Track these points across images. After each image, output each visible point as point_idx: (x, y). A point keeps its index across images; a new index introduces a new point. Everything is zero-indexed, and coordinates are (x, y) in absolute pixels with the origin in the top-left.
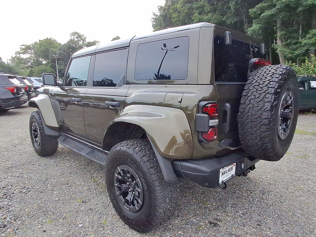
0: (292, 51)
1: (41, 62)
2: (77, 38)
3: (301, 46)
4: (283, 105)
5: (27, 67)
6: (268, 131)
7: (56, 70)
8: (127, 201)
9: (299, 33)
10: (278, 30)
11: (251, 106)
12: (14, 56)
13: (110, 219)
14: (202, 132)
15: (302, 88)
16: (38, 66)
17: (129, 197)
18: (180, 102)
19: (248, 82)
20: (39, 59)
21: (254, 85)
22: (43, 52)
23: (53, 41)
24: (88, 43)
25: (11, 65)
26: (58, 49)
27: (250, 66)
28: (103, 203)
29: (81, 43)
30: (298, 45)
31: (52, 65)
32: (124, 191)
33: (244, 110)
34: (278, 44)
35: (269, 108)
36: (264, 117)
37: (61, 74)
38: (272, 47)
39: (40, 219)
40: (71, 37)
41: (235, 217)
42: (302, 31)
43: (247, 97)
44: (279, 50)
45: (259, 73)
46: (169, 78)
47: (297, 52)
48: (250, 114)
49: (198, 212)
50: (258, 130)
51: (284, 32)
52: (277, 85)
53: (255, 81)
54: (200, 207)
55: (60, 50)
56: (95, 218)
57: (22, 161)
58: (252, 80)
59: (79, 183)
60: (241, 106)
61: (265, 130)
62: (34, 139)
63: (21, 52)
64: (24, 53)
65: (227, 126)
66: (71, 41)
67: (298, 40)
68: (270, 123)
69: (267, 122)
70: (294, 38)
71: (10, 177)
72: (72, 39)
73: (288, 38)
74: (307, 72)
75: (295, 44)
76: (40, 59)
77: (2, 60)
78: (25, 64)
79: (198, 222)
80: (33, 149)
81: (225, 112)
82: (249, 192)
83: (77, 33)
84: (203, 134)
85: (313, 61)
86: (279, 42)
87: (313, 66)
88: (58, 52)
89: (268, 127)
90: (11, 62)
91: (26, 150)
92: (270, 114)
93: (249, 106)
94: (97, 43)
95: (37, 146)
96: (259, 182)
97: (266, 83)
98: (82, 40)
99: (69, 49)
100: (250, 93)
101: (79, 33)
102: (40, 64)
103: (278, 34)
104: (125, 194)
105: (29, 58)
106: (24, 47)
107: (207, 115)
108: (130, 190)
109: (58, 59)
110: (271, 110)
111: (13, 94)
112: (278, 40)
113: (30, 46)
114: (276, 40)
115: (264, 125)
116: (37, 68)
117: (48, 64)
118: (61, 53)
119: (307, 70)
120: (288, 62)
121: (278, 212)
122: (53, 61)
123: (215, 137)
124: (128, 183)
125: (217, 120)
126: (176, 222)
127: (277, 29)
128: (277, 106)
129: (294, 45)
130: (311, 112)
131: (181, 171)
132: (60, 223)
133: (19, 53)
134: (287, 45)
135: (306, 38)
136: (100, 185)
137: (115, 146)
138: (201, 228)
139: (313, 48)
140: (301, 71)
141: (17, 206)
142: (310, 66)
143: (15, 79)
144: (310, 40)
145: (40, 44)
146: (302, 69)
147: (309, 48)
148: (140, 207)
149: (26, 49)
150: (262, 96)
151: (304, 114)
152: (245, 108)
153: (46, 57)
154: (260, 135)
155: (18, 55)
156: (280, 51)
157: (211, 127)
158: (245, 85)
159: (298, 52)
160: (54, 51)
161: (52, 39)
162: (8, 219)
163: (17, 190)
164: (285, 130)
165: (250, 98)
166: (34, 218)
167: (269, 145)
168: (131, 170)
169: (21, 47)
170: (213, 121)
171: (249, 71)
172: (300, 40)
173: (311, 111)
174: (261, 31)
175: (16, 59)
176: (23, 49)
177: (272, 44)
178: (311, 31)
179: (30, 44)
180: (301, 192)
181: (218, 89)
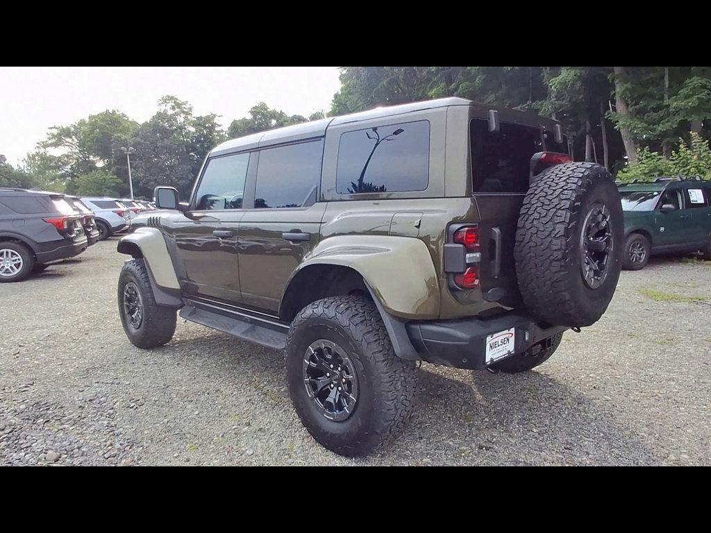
0: (649, 125)
1: (94, 163)
2: (173, 108)
3: (668, 114)
4: (589, 229)
5: (63, 176)
6: (563, 271)
7: (126, 181)
8: (329, 406)
9: (664, 85)
10: (616, 81)
11: (534, 230)
12: (34, 152)
13: (298, 443)
14: (455, 274)
15: (670, 206)
16: (85, 172)
17: (332, 397)
18: (418, 227)
19: (528, 193)
20: (89, 158)
21: (538, 196)
22: (97, 141)
23: (119, 116)
24: (197, 118)
25: (26, 172)
26: (130, 133)
27: (533, 165)
28: (281, 421)
29: (182, 120)
30: (661, 113)
31: (117, 169)
32: (322, 388)
33: (524, 238)
34: (618, 111)
35: (562, 233)
36: (555, 248)
37: (137, 190)
38: (606, 117)
39: (175, 444)
40: (160, 107)
41: (524, 439)
42: (669, 81)
43: (527, 216)
44: (621, 122)
45: (546, 177)
46: (382, 189)
47: (660, 128)
48: (532, 244)
49: (456, 432)
50: (547, 270)
51: (629, 85)
52: (574, 195)
53: (540, 189)
54: (460, 424)
55: (136, 135)
56: (272, 443)
57: (109, 357)
58: (536, 188)
59: (230, 392)
60: (519, 232)
61: (557, 269)
62: (128, 318)
63: (50, 142)
64: (56, 145)
65: (496, 266)
66: (161, 116)
67: (661, 102)
68: (564, 257)
69: (560, 254)
70: (652, 96)
71: (97, 385)
72: (162, 112)
73: (641, 97)
74: (684, 171)
75: (656, 110)
76: (91, 158)
77: (6, 162)
78: (58, 168)
79: (457, 446)
80: (125, 336)
81: (493, 242)
82: (552, 401)
83: (172, 98)
84: (457, 277)
85: (695, 145)
86: (620, 106)
87: (695, 157)
88: (131, 141)
89: (563, 264)
90: (26, 164)
91: (111, 340)
92: (564, 243)
93: (530, 231)
94: (217, 117)
95: (134, 331)
96: (572, 385)
97: (557, 193)
98: (184, 112)
99: (155, 132)
100: (533, 209)
101: (177, 99)
102: (91, 167)
103: (618, 90)
104: (323, 394)
105: (67, 156)
106: (55, 132)
107: (461, 246)
108: (332, 385)
109: (133, 157)
110: (566, 234)
111: (61, 232)
112: (617, 103)
113: (68, 129)
114: (614, 102)
115: (557, 261)
116: (84, 177)
117: (109, 166)
118: (139, 143)
119: (684, 167)
120: (642, 150)
121: (606, 430)
122: (121, 160)
123: (477, 282)
124: (328, 374)
125: (478, 255)
126: (418, 446)
127: (613, 80)
128: (576, 230)
129: (654, 112)
130: (695, 257)
131: (422, 339)
132: (211, 450)
133: (45, 146)
134: (639, 113)
135: (679, 96)
136: (269, 394)
137: (303, 310)
138: (463, 454)
139: (694, 119)
140: (670, 168)
141: (126, 427)
142: (689, 157)
143: (62, 201)
144: (688, 100)
145: (91, 124)
146: (674, 164)
147: (686, 118)
148: (352, 409)
149: (61, 136)
150: (551, 214)
151: (680, 262)
152: (525, 235)
153: (104, 153)
154: (550, 279)
155: (42, 150)
156: (624, 125)
157: (468, 265)
158: (525, 196)
159: (664, 128)
160: (123, 138)
161: (118, 113)
162: (117, 445)
163: (118, 403)
164: (597, 273)
165: (532, 218)
166: (163, 443)
167: (567, 295)
168: (334, 346)
169: (50, 131)
170: (471, 255)
171: (531, 174)
172: (666, 102)
173: (694, 255)
174: (578, 84)
175: (37, 158)
176: (54, 136)
177: (605, 112)
178: (688, 81)
179: (69, 126)
180: (652, 400)
181: (478, 204)
